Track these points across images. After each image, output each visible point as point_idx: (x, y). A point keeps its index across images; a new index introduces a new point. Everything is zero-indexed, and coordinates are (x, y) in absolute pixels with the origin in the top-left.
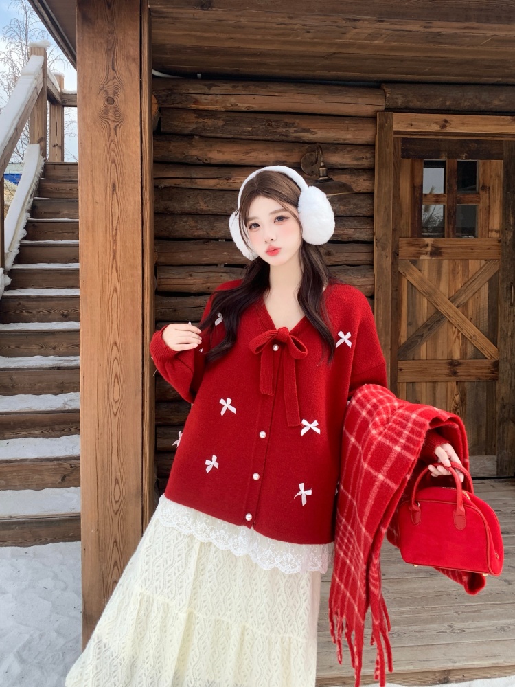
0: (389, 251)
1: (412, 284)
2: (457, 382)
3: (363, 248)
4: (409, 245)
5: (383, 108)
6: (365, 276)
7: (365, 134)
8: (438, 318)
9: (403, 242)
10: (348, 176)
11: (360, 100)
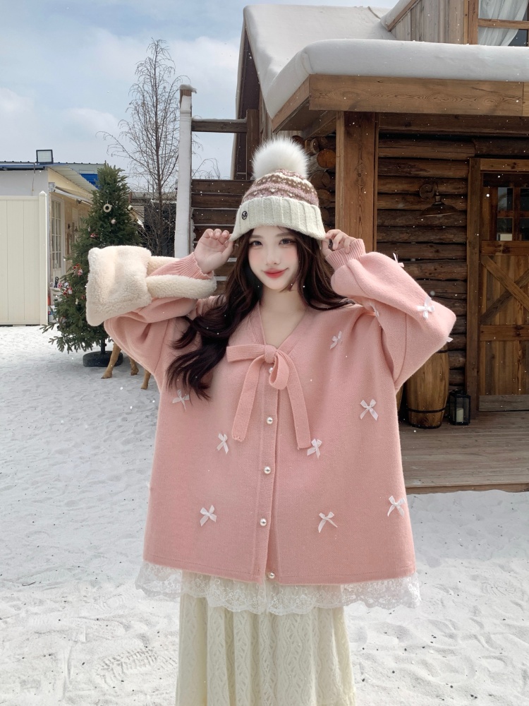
0: (477, 250)
1: (490, 273)
2: (520, 341)
3: (460, 248)
4: (489, 245)
5: (473, 155)
6: (461, 267)
7: (460, 172)
8: (507, 296)
9: (484, 243)
10: (450, 200)
11: (459, 150)
